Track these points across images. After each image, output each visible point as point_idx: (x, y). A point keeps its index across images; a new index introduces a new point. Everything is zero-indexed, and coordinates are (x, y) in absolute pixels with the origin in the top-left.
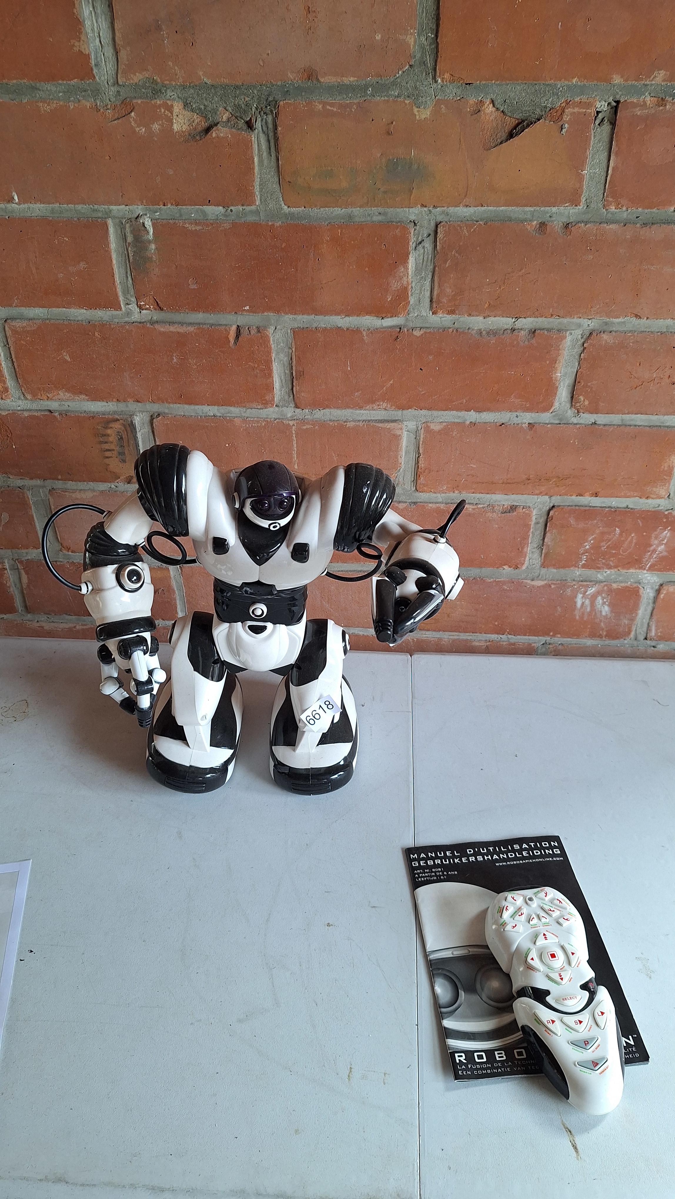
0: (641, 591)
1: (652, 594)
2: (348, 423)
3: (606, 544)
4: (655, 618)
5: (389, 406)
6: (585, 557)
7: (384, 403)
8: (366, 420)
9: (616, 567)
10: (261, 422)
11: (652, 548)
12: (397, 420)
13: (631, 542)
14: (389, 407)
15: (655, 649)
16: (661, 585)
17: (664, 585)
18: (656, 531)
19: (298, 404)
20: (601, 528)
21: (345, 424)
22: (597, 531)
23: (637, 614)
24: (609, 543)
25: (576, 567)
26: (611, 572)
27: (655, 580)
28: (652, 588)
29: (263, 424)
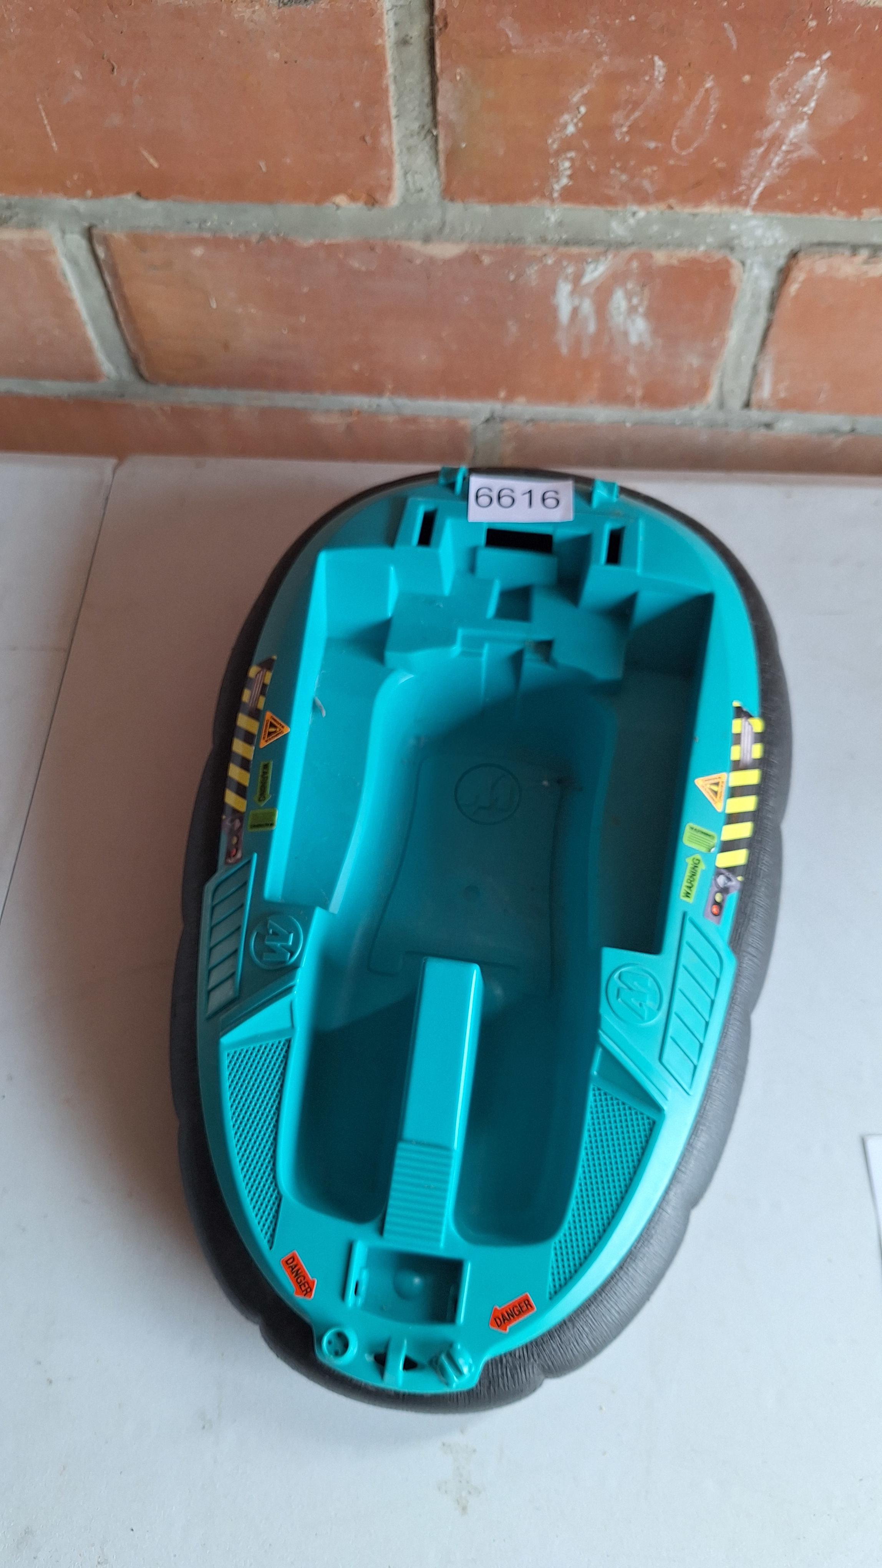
0: (735, 273)
1: (767, 283)
3: (627, 117)
4: (772, 350)
6: (567, 164)
9: (660, 196)
11: (768, 133)
13: (702, 110)
15: (771, 433)
16: (794, 255)
17: (801, 255)
18: (782, 66)
20: (606, 59)
22: (596, 72)
23: (723, 342)
24: (637, 114)
25: (543, 196)
26: (648, 213)
27: (776, 241)
28: (767, 264)
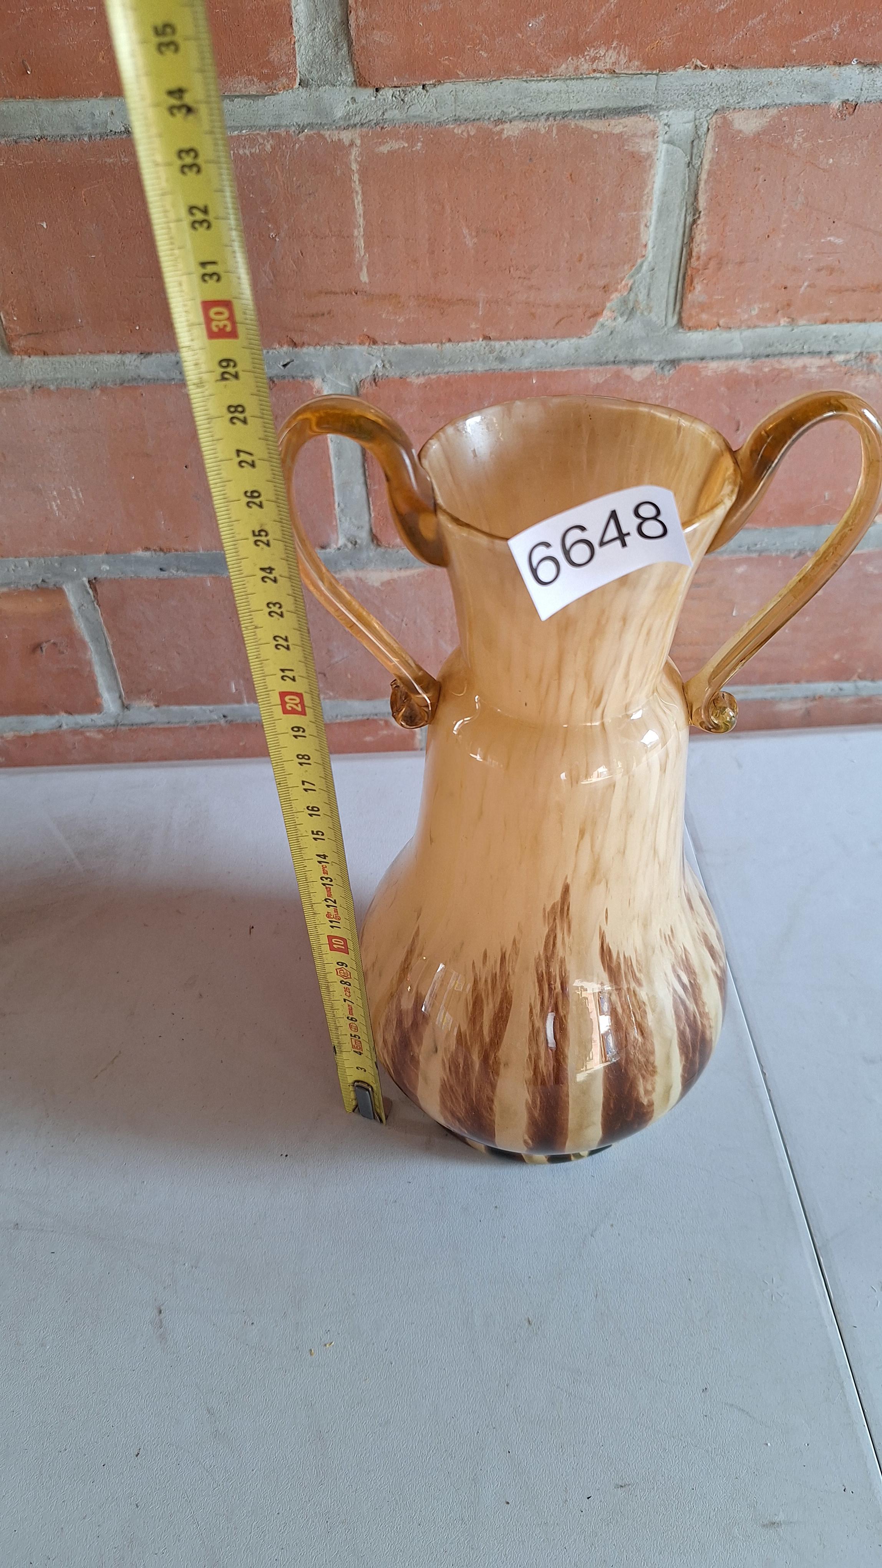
2: (507, 126)
5: (623, 60)
7: (611, 52)
8: (557, 114)
10: (261, 141)
12: (641, 108)
14: (623, 62)
19: (363, 74)
21: (498, 128)
29: (268, 147)
